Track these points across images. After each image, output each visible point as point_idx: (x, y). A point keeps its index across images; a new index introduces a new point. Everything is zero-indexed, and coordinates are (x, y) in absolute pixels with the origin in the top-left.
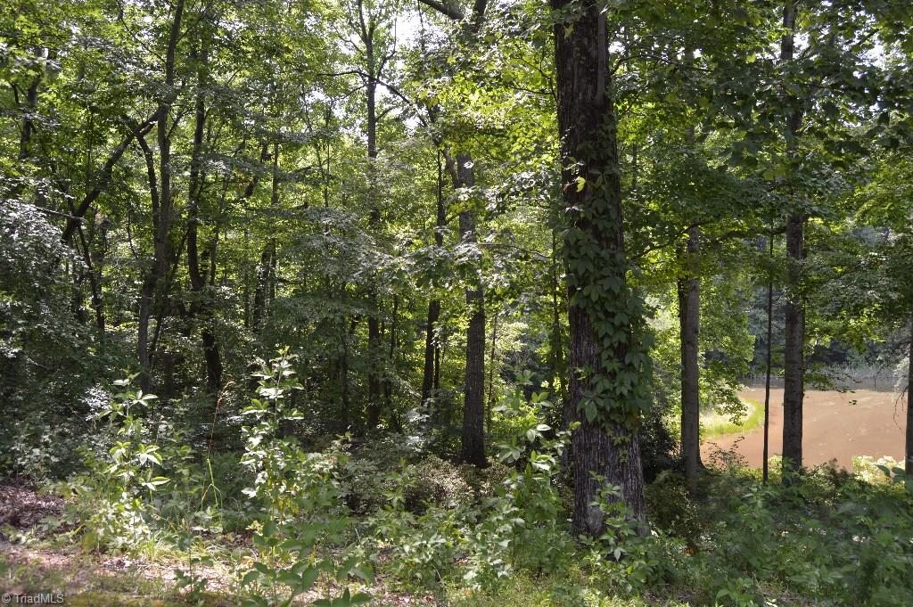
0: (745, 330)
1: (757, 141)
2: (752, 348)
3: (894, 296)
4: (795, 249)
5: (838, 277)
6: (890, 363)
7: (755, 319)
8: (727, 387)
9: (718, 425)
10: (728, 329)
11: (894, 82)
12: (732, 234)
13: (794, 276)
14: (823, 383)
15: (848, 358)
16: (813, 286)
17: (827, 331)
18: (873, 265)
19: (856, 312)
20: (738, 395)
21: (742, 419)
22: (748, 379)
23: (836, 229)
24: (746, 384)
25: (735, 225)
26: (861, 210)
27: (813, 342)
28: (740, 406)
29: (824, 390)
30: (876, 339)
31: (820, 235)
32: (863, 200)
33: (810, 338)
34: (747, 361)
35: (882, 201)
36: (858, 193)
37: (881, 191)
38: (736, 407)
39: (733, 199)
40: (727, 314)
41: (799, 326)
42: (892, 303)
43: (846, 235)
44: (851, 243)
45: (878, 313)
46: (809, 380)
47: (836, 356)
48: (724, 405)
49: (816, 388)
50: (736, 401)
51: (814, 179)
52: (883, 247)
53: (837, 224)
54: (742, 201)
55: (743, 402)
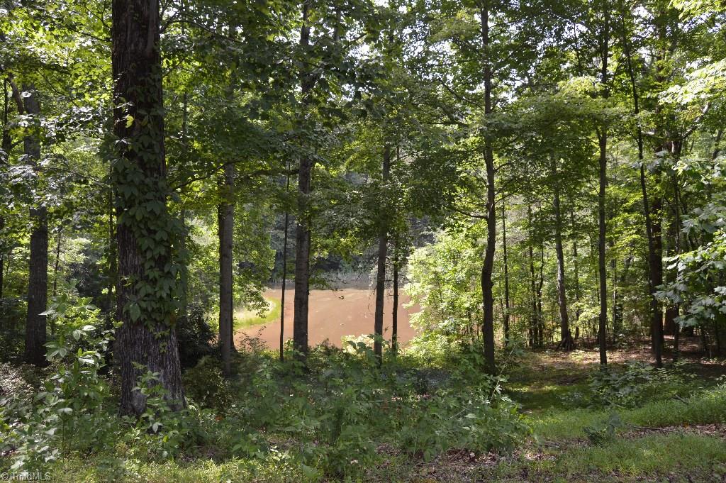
0: (269, 247)
1: (269, 101)
2: (273, 260)
3: (367, 222)
4: (304, 186)
5: (332, 208)
6: (367, 269)
7: (278, 239)
8: (255, 289)
9: (248, 319)
10: (256, 245)
11: (365, 70)
12: (258, 173)
13: (302, 205)
14: (323, 285)
15: (340, 266)
16: (314, 212)
17: (326, 247)
18: (355, 200)
19: (344, 234)
20: (262, 294)
21: (266, 313)
22: (270, 283)
23: (334, 173)
24: (269, 287)
25: (260, 165)
26: (348, 160)
27: (316, 255)
28: (264, 304)
29: (322, 289)
30: (357, 253)
31: (323, 177)
32: (351, 152)
33: (314, 252)
34: (269, 269)
35: (362, 155)
36: (347, 148)
37: (362, 148)
38: (262, 304)
39: (258, 145)
40: (255, 233)
41: (306, 243)
42: (366, 227)
43: (340, 177)
44: (342, 184)
45: (357, 235)
46: (313, 282)
47: (331, 265)
48: (253, 303)
49: (317, 289)
50: (261, 299)
51: (316, 135)
52: (362, 188)
53: (334, 169)
54: (264, 147)
55: (266, 299)
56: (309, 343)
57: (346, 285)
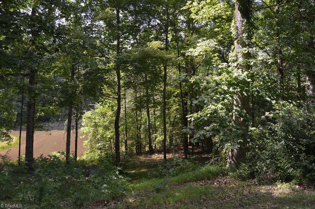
0: (13, 110)
2: (16, 117)
3: (62, 99)
4: (31, 82)
5: (44, 93)
6: (63, 121)
7: (18, 107)
8: (5, 131)
9: (2, 146)
10: (7, 110)
11: (58, 30)
12: (7, 75)
13: (30, 91)
14: (41, 128)
15: (51, 120)
16: (36, 95)
17: (43, 111)
18: (56, 89)
19: (51, 105)
20: (9, 134)
21: (12, 143)
23: (47, 76)
24: (14, 130)
25: (8, 71)
26: (54, 71)
27: (38, 114)
28: (10, 138)
29: (41, 131)
30: (58, 113)
31: (42, 78)
32: (55, 67)
33: (37, 113)
34: (13, 121)
35: (60, 69)
36: (53, 65)
37: (60, 65)
38: (9, 138)
39: (6, 61)
40: (6, 104)
41: (32, 109)
42: (61, 102)
43: (50, 78)
44: (51, 81)
45: (57, 105)
46: (36, 127)
47: (46, 119)
48: (4, 138)
49: (38, 130)
50: (9, 136)
51: (37, 58)
52: (60, 83)
53: (47, 74)
54: (10, 62)
55: (11, 136)
56: (34, 156)
57: (53, 128)
